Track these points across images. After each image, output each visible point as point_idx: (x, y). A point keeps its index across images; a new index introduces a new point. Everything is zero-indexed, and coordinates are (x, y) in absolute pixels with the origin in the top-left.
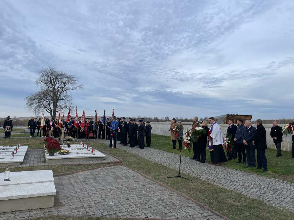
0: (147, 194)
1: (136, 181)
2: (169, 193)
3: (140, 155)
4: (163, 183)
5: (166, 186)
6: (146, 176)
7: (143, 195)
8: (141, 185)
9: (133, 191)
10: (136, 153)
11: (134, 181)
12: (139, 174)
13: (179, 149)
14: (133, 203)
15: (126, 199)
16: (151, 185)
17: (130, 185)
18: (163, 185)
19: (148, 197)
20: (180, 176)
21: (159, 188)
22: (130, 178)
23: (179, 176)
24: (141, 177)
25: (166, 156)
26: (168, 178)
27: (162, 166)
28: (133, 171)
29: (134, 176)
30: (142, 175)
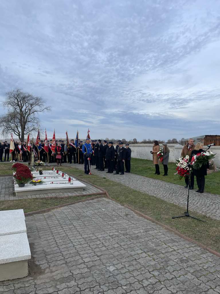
0: (158, 248)
1: (133, 224)
2: (187, 246)
3: (122, 182)
4: (172, 228)
5: (177, 232)
6: (142, 214)
7: (153, 250)
8: (142, 231)
9: (135, 242)
10: (117, 180)
11: (130, 223)
12: (132, 210)
13: (164, 175)
14: (145, 268)
15: (132, 258)
16: (156, 231)
17: (128, 231)
18: (172, 231)
19: (162, 256)
20: (188, 216)
21: (169, 235)
22: (123, 218)
23: (186, 216)
24: (136, 216)
25: (153, 184)
26: (173, 218)
27: (155, 198)
28: (122, 207)
29: (127, 215)
30: (137, 213)
